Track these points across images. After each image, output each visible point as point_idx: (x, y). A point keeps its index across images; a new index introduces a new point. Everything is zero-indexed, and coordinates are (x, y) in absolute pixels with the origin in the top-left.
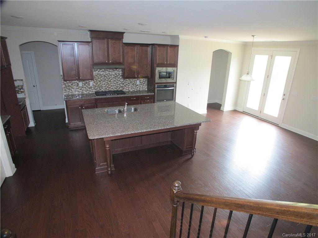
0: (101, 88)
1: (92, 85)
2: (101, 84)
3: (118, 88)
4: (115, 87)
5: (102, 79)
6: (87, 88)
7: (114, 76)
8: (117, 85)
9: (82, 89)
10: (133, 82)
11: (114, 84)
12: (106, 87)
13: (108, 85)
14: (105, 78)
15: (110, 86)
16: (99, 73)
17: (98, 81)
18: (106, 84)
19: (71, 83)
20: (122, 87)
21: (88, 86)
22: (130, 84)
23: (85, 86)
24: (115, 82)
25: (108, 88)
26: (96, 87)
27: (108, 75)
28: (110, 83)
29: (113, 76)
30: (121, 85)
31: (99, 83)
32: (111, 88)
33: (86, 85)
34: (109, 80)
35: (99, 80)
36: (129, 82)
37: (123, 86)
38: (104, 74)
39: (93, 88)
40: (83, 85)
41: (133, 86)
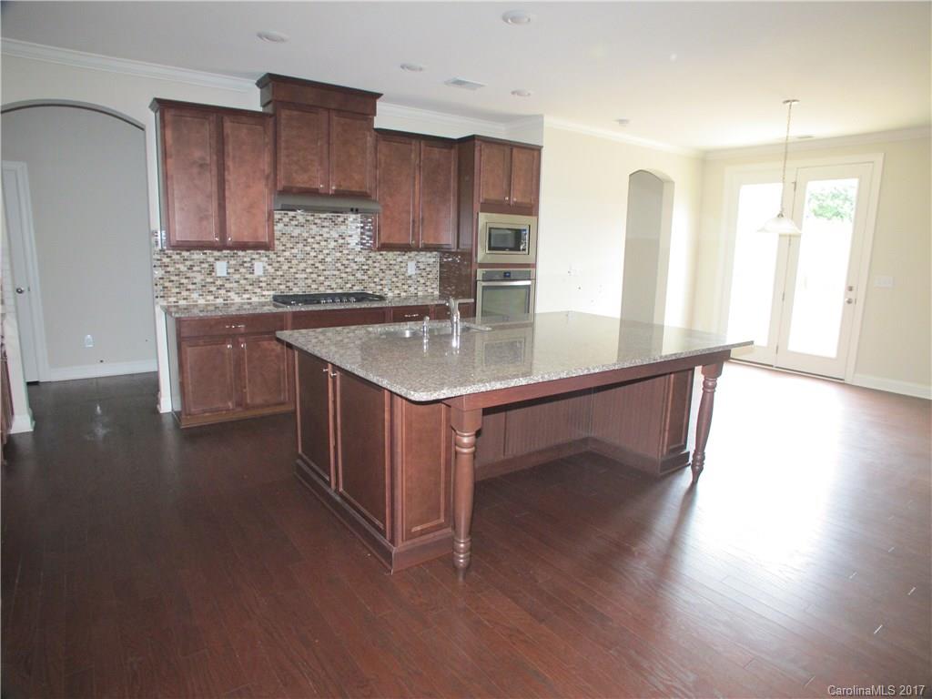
0: (290, 284)
1: (261, 273)
2: (293, 270)
3: (349, 285)
4: (340, 281)
5: (295, 251)
6: (242, 282)
7: (335, 244)
8: (344, 275)
9: (228, 285)
10: (397, 267)
11: (337, 273)
12: (309, 281)
13: (314, 276)
14: (308, 248)
15: (322, 278)
16: (289, 229)
17: (281, 259)
18: (308, 270)
19: (188, 263)
20: (361, 281)
21: (248, 276)
22: (387, 272)
23: (237, 276)
24: (339, 265)
25: (314, 286)
26: (276, 281)
27: (318, 238)
28: (321, 267)
29: (332, 244)
30: (359, 275)
31: (285, 267)
32: (326, 283)
33: (242, 270)
34: (321, 257)
35: (287, 254)
36: (384, 267)
37: (366, 277)
38: (305, 235)
39: (263, 285)
40: (231, 271)
41: (395, 279)
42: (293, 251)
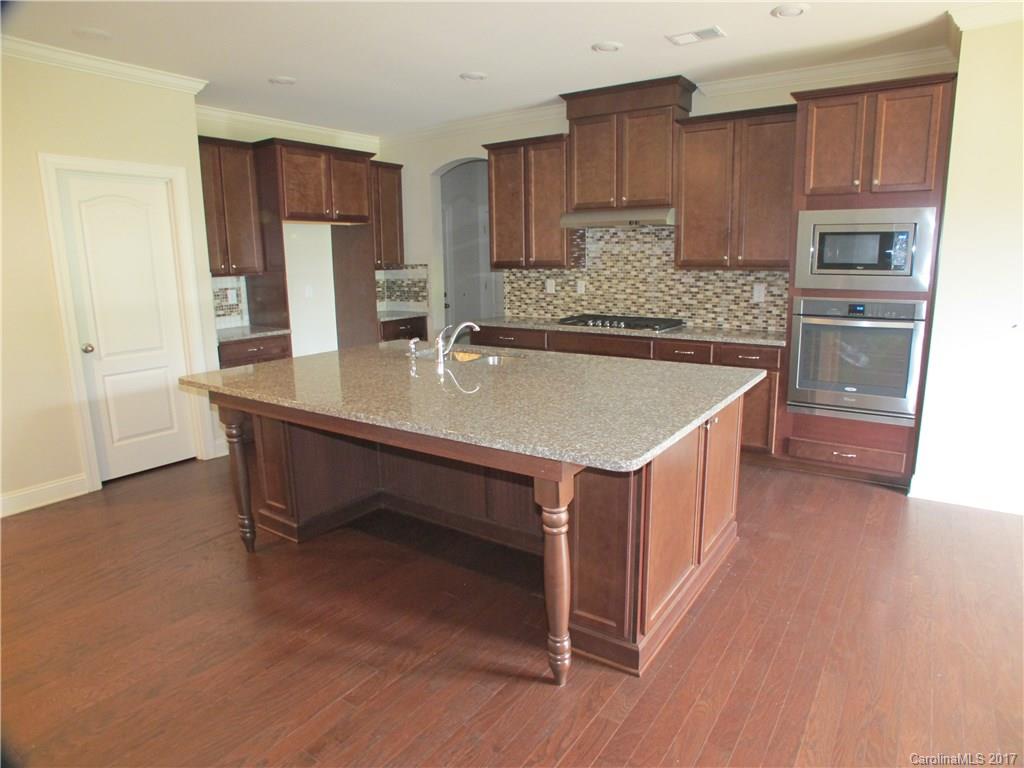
0: (610, 305)
1: (583, 292)
2: (613, 290)
3: (674, 310)
4: (663, 304)
5: (615, 270)
6: (567, 299)
7: (659, 261)
8: (668, 298)
9: (555, 302)
10: (738, 291)
11: (660, 295)
12: (629, 303)
13: (635, 297)
14: (629, 267)
15: (642, 300)
16: (609, 246)
17: (602, 278)
18: (628, 291)
19: (527, 280)
20: (689, 307)
21: (572, 294)
22: (724, 297)
23: (563, 294)
24: (662, 286)
25: (634, 309)
26: (597, 301)
27: (639, 255)
28: (643, 288)
29: (655, 262)
30: (686, 299)
31: (605, 287)
32: (647, 306)
33: (567, 288)
34: (642, 276)
35: (607, 273)
36: (719, 291)
37: (694, 302)
38: (626, 252)
39: (584, 303)
40: (559, 288)
41: (733, 307)
42: (613, 270)
